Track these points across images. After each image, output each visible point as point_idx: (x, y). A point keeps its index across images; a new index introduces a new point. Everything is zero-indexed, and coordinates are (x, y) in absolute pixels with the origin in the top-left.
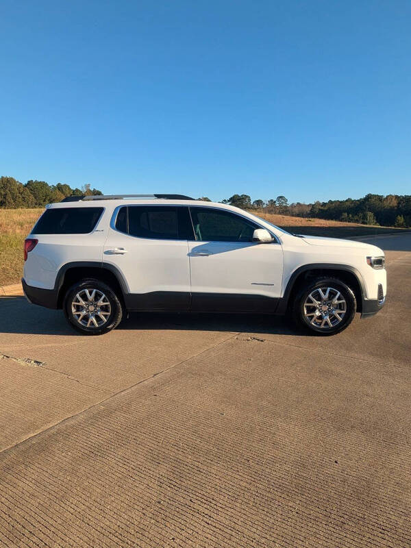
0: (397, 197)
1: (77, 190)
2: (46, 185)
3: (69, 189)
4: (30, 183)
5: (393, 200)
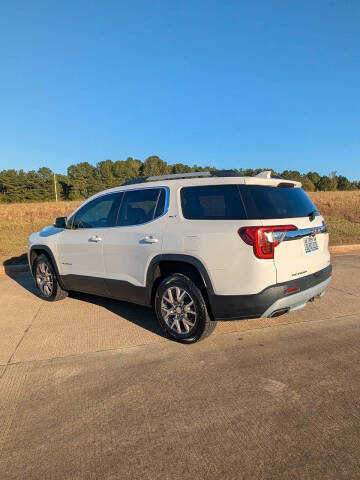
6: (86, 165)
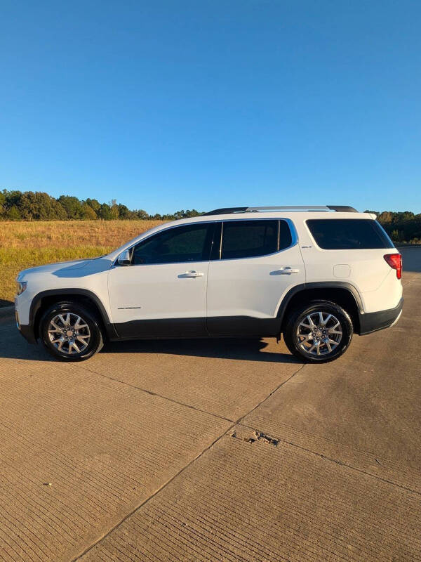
0: (391, 213)
1: (105, 205)
2: (77, 200)
3: (98, 204)
4: (62, 198)
5: (388, 216)
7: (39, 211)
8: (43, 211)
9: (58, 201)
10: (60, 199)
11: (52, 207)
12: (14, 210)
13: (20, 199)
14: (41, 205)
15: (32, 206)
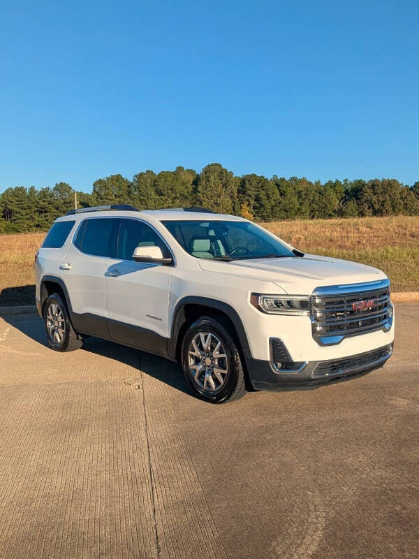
6: (118, 178)
7: (382, 205)
8: (388, 205)
9: (411, 189)
10: (415, 186)
11: (401, 198)
12: (352, 205)
13: (361, 190)
14: (387, 196)
15: (375, 198)
